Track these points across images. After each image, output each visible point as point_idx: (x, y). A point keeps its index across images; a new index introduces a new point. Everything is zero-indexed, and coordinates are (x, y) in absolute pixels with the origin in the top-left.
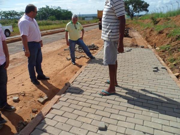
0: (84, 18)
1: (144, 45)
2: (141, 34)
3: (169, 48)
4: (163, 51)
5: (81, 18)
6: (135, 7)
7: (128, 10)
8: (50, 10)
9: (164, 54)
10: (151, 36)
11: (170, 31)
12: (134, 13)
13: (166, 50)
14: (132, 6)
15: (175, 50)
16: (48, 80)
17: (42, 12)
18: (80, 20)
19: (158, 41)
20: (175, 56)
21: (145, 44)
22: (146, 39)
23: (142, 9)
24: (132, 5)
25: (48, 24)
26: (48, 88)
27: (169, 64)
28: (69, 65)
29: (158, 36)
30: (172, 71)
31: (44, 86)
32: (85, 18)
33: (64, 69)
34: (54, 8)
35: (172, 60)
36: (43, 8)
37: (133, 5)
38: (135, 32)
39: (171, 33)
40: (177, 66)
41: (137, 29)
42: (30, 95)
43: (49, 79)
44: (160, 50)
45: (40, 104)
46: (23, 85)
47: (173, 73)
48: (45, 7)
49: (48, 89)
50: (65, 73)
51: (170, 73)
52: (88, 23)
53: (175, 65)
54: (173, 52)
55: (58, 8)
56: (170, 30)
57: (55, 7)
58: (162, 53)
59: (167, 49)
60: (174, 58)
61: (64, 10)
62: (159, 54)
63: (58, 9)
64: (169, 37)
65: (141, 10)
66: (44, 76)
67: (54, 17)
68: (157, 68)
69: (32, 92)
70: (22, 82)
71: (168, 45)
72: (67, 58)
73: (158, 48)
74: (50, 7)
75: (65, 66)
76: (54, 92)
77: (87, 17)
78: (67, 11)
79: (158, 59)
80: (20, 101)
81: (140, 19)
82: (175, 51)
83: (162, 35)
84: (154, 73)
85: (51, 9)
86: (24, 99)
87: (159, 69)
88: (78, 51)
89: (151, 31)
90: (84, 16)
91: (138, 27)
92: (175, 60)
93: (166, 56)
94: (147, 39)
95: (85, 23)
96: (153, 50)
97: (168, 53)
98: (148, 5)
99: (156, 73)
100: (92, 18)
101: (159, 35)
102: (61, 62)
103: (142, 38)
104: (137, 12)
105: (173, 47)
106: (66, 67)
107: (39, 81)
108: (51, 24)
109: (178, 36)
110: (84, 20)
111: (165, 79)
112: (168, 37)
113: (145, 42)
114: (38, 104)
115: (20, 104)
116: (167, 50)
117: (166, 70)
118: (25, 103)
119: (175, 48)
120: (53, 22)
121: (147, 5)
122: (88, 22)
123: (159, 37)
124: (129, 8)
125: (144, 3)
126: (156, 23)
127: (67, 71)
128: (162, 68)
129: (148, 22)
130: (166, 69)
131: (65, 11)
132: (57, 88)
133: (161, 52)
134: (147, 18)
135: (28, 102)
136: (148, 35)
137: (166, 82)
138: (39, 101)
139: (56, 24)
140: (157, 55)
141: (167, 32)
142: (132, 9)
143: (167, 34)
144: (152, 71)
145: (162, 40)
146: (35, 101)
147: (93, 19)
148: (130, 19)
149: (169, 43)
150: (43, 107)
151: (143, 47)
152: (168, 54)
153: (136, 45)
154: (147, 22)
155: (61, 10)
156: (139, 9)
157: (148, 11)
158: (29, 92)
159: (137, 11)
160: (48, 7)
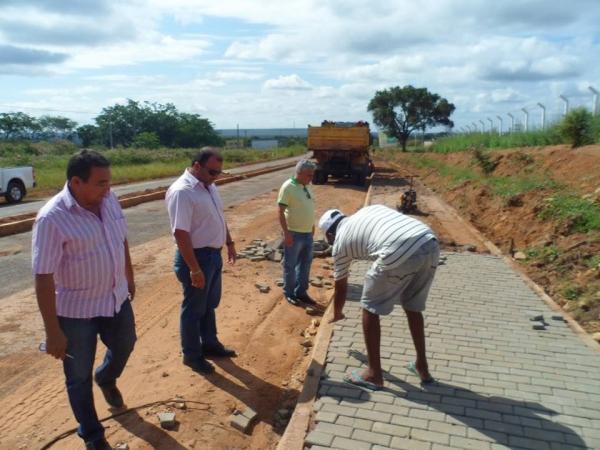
0: (250, 141)
1: (473, 243)
2: (450, 203)
3: (556, 257)
4: (540, 266)
5: (241, 141)
6: (411, 112)
7: (390, 119)
8: (142, 113)
9: (544, 273)
10: (483, 211)
11: (545, 199)
12: (410, 128)
13: (548, 262)
14: (404, 110)
15: (576, 263)
16: (234, 360)
17: (113, 119)
18: (238, 148)
19: (509, 228)
20: (578, 280)
21: (475, 238)
22: (472, 221)
23: (432, 118)
24: (404, 106)
25: (137, 161)
26: (243, 382)
27: (564, 304)
28: (272, 309)
29: (508, 212)
30: (582, 324)
31: (228, 376)
32: (254, 143)
33: (265, 323)
34: (153, 109)
35: (572, 292)
36: (117, 108)
37: (407, 104)
38: (429, 195)
39: (549, 207)
40: (592, 312)
41: (432, 183)
42: (202, 407)
43: (232, 354)
44: (527, 259)
45: (241, 433)
46: (165, 375)
47: (589, 332)
48: (125, 104)
49: (243, 385)
50: (272, 334)
51: (580, 333)
52: (266, 158)
53: (586, 308)
54: (571, 268)
55: (168, 108)
56: (543, 197)
57: (157, 106)
58: (537, 269)
59: (551, 259)
60: (577, 286)
61: (184, 117)
62: (529, 274)
63: (167, 113)
64: (544, 219)
65: (430, 122)
66: (220, 346)
67: (152, 137)
68: (540, 319)
69: (201, 396)
70: (156, 364)
71: (548, 244)
72: (258, 286)
73: (520, 255)
74: (142, 105)
75: (261, 313)
76: (263, 395)
77: (256, 138)
78: (194, 117)
79: (532, 289)
80: (181, 426)
81: (431, 149)
82: (575, 266)
83: (521, 209)
84: (536, 332)
85: (143, 111)
86: (187, 419)
87: (546, 321)
88: (279, 261)
89: (483, 194)
90: (249, 135)
91: (432, 178)
92: (580, 292)
93: (551, 279)
94: (473, 219)
95: (257, 159)
96: (507, 259)
97: (555, 272)
98: (451, 108)
99: (542, 333)
100: (276, 142)
101: (510, 210)
102: (244, 299)
103: (460, 219)
104: (417, 127)
105: (568, 254)
106: (269, 316)
107: (211, 362)
108: (146, 161)
109: (573, 218)
110: (249, 149)
111: (574, 352)
112: (541, 219)
113: (474, 231)
114: (236, 434)
115: (185, 435)
116: (552, 262)
117: (565, 325)
118: (197, 430)
119: (575, 257)
120: (154, 154)
121: (448, 108)
122: (266, 156)
123: (511, 218)
124: (393, 115)
125: (438, 102)
126: (489, 167)
127: (274, 330)
128: (555, 318)
129: (459, 162)
130: (566, 322)
131: (189, 119)
132: (268, 384)
133: (532, 266)
134: (451, 147)
135: (205, 427)
136: (474, 208)
137: (579, 359)
138: (234, 425)
139: (163, 160)
140: (526, 278)
141: (535, 203)
142: (404, 119)
143: (536, 210)
144: (531, 329)
145: (522, 226)
146: (222, 424)
147: (280, 146)
148: (399, 146)
149: (549, 240)
150: (251, 441)
151: (473, 250)
152: (556, 275)
153: (449, 242)
154: (456, 161)
155: (176, 114)
156: (424, 118)
157: (451, 124)
158: (193, 397)
159: (419, 123)
160: (133, 104)
